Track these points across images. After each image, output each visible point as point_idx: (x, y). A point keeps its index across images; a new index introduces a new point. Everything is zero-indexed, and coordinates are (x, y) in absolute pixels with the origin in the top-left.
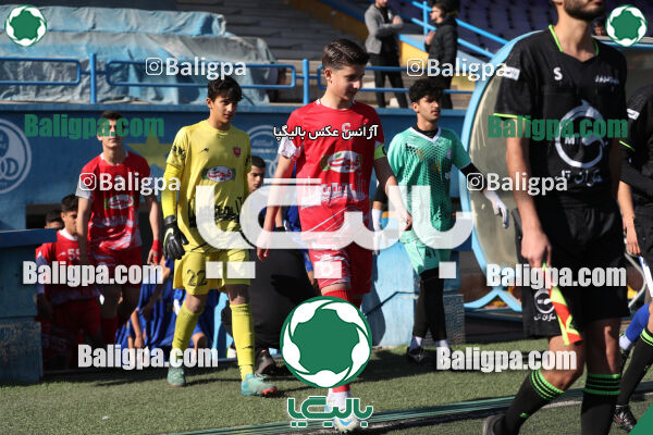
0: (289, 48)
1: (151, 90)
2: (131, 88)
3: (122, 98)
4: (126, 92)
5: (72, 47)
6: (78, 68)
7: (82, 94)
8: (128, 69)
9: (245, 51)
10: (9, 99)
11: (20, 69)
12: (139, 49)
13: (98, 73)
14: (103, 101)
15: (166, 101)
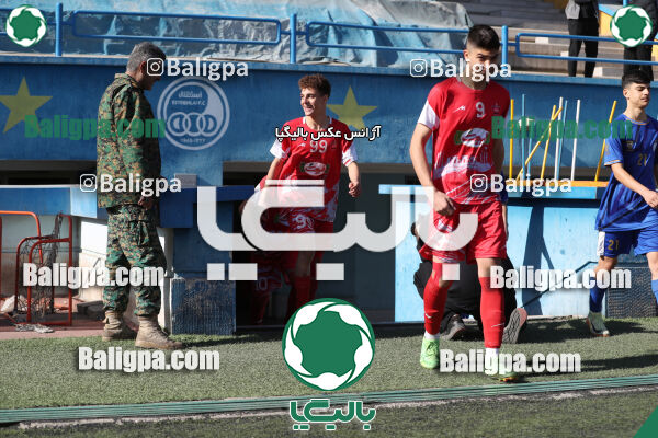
0: (488, 14)
1: (349, 51)
2: (329, 49)
3: (322, 59)
4: (325, 53)
5: (273, 6)
6: (278, 27)
7: (281, 53)
8: (328, 30)
9: (445, 16)
10: (209, 56)
11: (221, 28)
12: (339, 11)
13: (298, 33)
14: (302, 61)
15: (364, 64)
